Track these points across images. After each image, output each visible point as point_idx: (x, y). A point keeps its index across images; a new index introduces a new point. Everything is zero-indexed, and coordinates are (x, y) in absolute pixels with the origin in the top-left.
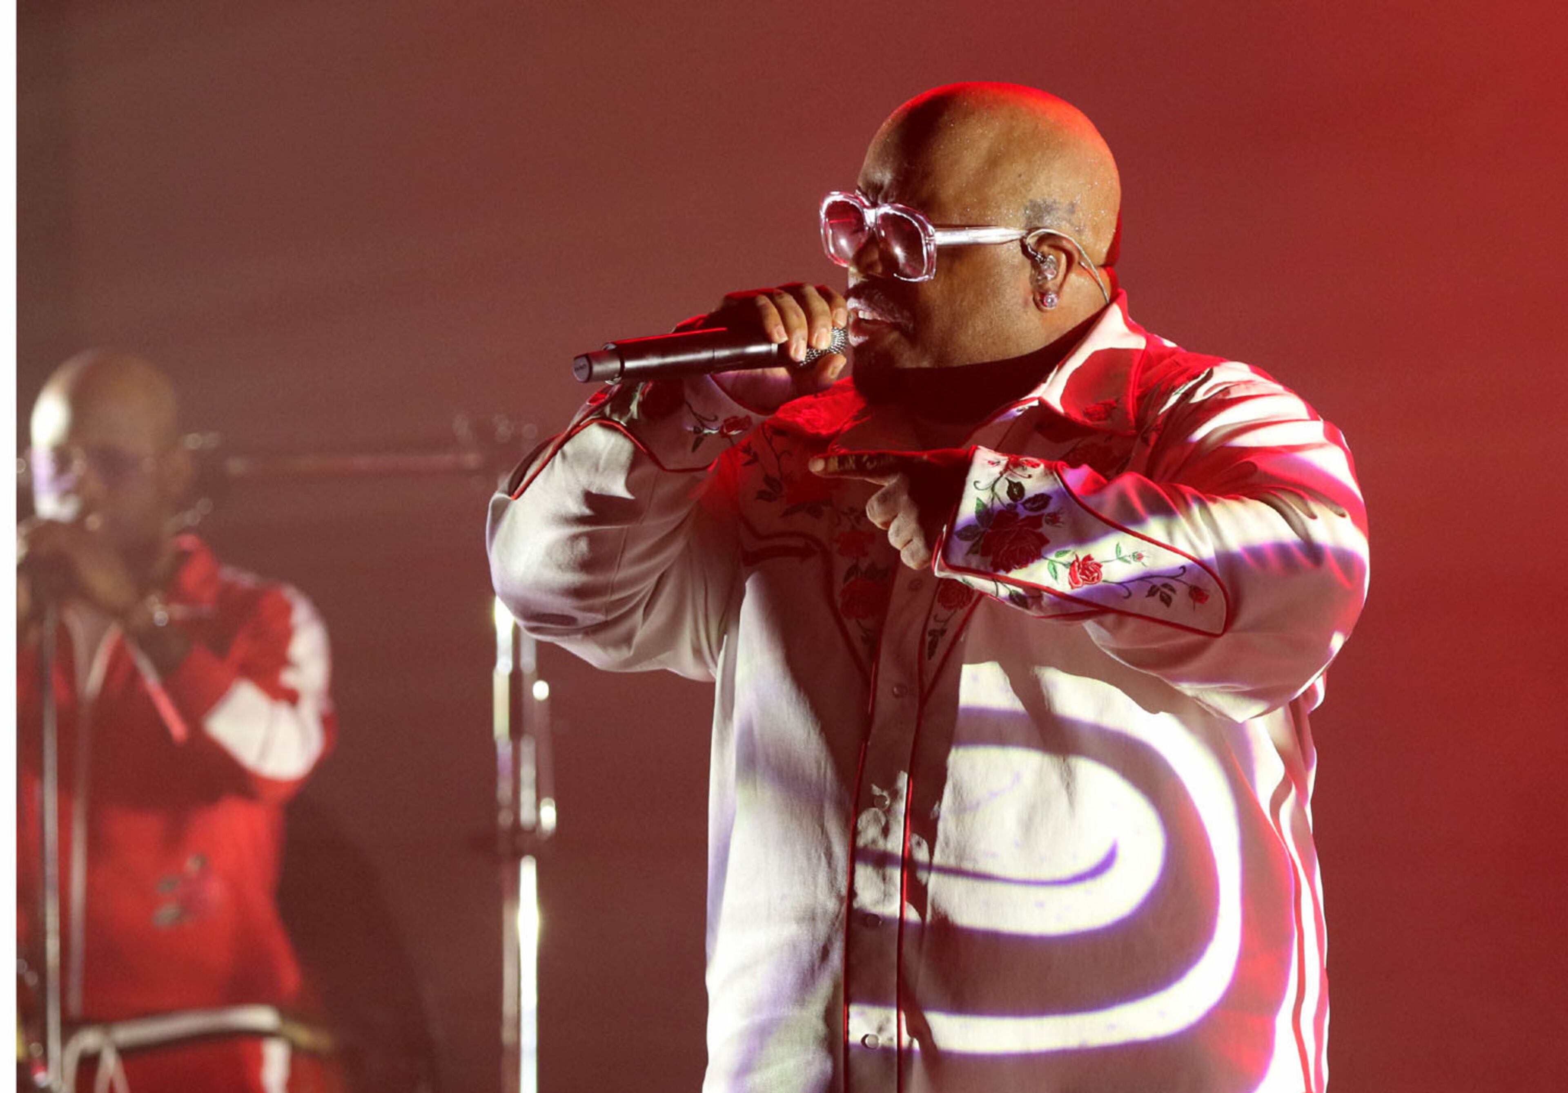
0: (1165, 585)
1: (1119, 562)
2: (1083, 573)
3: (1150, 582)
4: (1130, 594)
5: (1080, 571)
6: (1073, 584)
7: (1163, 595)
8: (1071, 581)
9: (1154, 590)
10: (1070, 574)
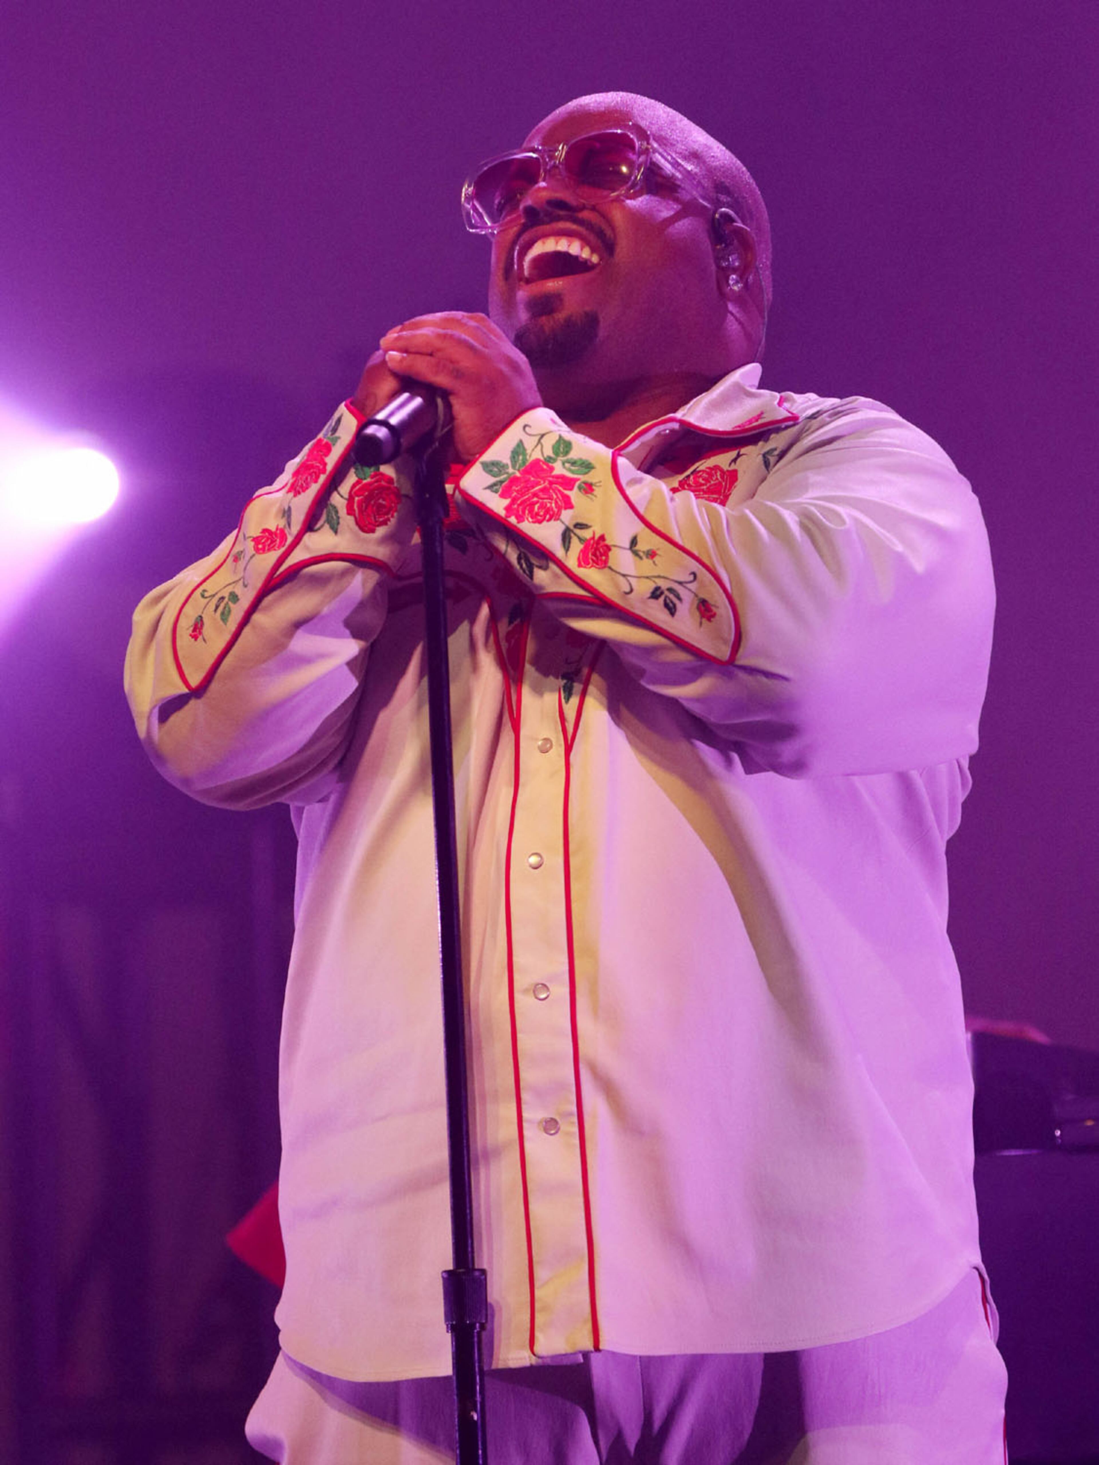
0: (670, 590)
1: (629, 553)
2: (594, 554)
3: (654, 582)
4: (632, 591)
5: (593, 550)
6: (582, 563)
7: (668, 601)
8: (581, 558)
9: (658, 593)
10: (582, 551)
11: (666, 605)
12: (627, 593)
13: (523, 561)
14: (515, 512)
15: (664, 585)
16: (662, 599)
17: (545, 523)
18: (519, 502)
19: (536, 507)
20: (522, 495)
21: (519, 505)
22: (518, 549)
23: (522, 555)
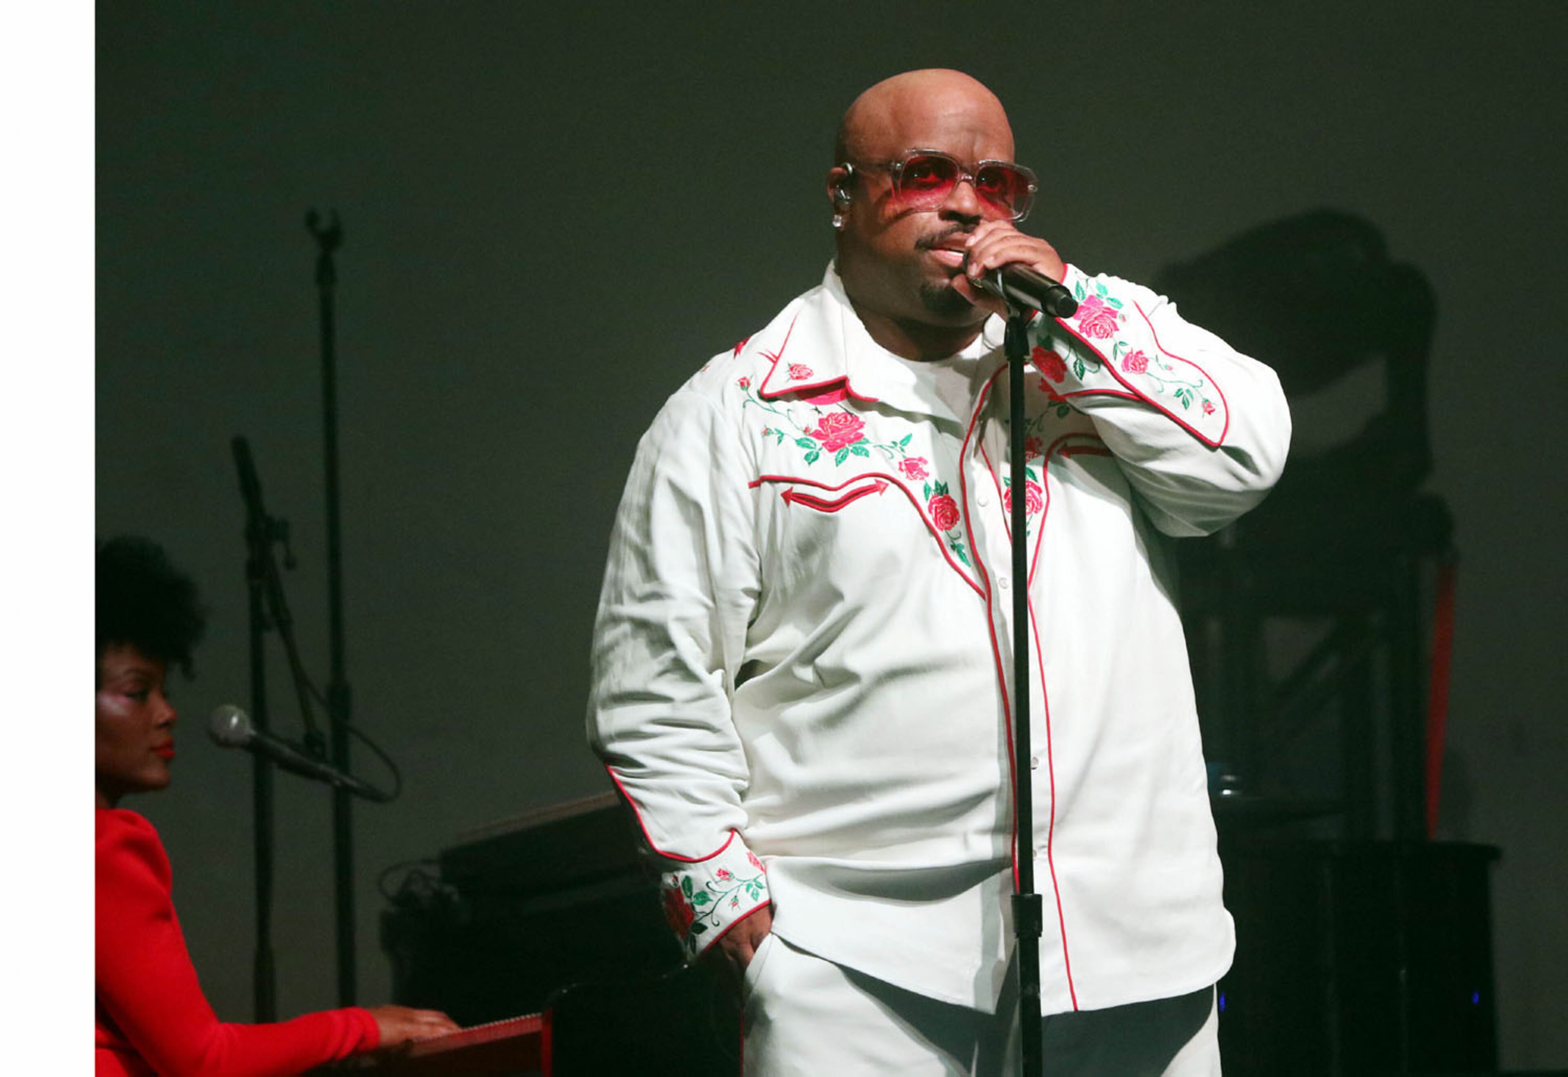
7: (1185, 399)
11: (1184, 403)
12: (1159, 392)
13: (1078, 366)
14: (1085, 330)
15: (1185, 388)
16: (1181, 397)
17: (1104, 339)
18: (1087, 323)
19: (1098, 327)
20: (1088, 318)
21: (1087, 325)
22: (1077, 356)
23: (1078, 362)
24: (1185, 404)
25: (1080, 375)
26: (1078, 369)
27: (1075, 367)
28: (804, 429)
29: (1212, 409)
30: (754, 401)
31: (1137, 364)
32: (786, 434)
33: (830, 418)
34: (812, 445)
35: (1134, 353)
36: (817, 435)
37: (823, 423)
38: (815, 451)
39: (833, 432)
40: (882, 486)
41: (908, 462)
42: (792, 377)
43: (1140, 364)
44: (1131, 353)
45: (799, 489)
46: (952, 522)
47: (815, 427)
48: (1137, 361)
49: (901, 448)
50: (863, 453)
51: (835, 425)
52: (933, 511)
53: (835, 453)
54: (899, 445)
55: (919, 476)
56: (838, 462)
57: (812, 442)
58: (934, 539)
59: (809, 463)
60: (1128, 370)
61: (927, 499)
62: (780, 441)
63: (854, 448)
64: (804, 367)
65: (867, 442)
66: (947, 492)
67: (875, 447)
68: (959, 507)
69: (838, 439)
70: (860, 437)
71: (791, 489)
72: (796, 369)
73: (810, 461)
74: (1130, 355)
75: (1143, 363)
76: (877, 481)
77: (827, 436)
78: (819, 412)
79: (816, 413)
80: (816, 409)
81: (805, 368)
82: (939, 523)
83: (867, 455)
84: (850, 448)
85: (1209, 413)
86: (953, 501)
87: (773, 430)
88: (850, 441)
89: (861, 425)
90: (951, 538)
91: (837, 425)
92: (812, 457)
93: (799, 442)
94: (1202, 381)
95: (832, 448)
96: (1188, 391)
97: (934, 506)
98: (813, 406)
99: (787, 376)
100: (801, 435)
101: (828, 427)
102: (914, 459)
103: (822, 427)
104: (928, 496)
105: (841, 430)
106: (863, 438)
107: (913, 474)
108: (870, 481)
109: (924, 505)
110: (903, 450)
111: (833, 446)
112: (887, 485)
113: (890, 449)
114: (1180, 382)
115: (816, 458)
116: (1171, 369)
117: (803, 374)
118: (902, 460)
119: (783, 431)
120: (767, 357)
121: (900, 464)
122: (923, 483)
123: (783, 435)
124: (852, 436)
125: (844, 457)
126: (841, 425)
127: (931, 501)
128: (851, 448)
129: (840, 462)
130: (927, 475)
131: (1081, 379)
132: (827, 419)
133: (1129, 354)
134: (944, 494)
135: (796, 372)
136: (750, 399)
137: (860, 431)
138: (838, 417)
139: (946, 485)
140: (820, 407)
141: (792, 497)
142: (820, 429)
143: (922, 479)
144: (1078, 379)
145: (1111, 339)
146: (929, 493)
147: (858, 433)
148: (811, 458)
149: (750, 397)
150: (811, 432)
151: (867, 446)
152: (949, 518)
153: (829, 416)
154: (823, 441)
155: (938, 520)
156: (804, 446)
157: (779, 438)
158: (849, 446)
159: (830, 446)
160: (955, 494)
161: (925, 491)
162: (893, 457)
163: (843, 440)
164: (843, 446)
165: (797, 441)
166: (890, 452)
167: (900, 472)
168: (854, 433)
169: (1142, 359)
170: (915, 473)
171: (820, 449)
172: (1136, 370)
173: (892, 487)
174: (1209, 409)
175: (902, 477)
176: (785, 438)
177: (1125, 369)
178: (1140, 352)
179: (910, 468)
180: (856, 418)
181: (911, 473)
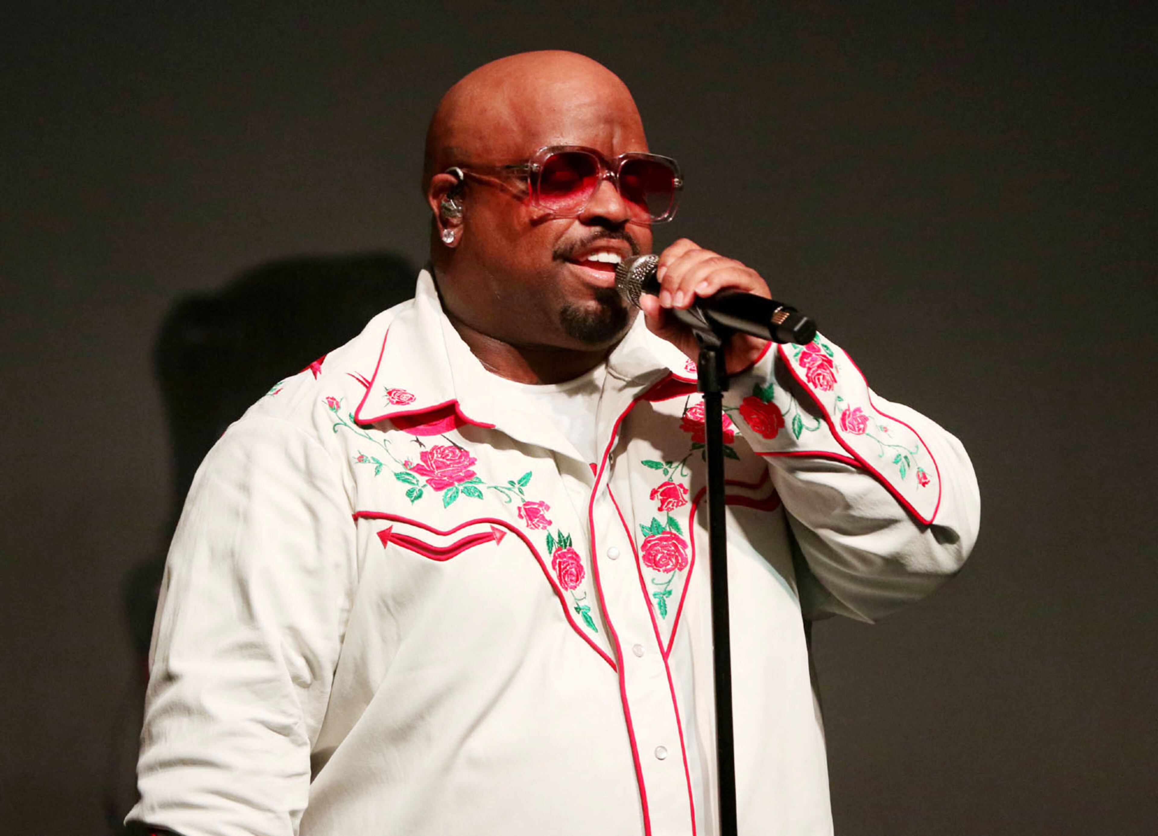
24: (902, 472)
25: (797, 433)
26: (796, 426)
27: (793, 424)
28: (404, 462)
29: (927, 481)
30: (346, 425)
31: (855, 423)
32: (384, 465)
33: (435, 452)
34: (414, 481)
35: (852, 409)
36: (419, 469)
37: (426, 457)
38: (418, 488)
39: (438, 468)
40: (498, 535)
41: (527, 507)
42: (392, 402)
43: (859, 424)
44: (849, 410)
45: (399, 528)
46: (577, 580)
47: (417, 460)
48: (856, 420)
49: (519, 489)
50: (476, 494)
51: (441, 460)
52: (557, 567)
53: (442, 493)
54: (517, 486)
55: (541, 525)
56: (447, 504)
57: (414, 477)
58: (557, 600)
59: (412, 501)
60: (846, 430)
61: (550, 553)
62: (377, 472)
63: (465, 488)
64: (403, 392)
65: (480, 482)
66: (571, 545)
67: (489, 487)
68: (585, 562)
69: (445, 476)
70: (471, 475)
71: (391, 528)
72: (395, 394)
73: (413, 498)
74: (848, 413)
75: (862, 423)
76: (493, 528)
77: (433, 472)
78: (421, 444)
79: (417, 444)
80: (417, 441)
81: (405, 392)
82: (563, 581)
83: (480, 496)
84: (460, 486)
85: (924, 484)
86: (577, 555)
87: (370, 458)
88: (460, 480)
89: (472, 462)
90: (576, 599)
91: (445, 460)
92: (415, 494)
93: (398, 476)
94: (917, 447)
95: (439, 486)
96: (906, 457)
97: (558, 561)
98: (414, 438)
99: (385, 400)
100: (401, 469)
101: (432, 462)
102: (534, 504)
103: (425, 462)
104: (552, 549)
105: (448, 466)
106: (475, 476)
107: (534, 523)
108: (485, 528)
109: (548, 560)
110: (521, 492)
111: (439, 484)
112: (503, 534)
113: (506, 491)
114: (898, 446)
115: (419, 496)
116: (886, 430)
117: (404, 398)
118: (521, 505)
119: (381, 461)
120: (358, 379)
121: (519, 508)
122: (545, 533)
123: (381, 464)
124: (462, 474)
125: (453, 498)
126: (447, 460)
127: (554, 555)
128: (461, 488)
129: (448, 504)
130: (550, 523)
131: (798, 438)
132: (431, 453)
133: (846, 410)
134: (568, 547)
135: (396, 397)
136: (340, 422)
137: (471, 468)
138: (444, 451)
139: (569, 536)
140: (421, 438)
141: (390, 538)
142: (423, 464)
143: (544, 528)
144: (795, 438)
145: (833, 392)
146: (552, 546)
147: (469, 471)
148: (414, 496)
149: (341, 420)
150: (412, 467)
151: (480, 487)
152: (574, 576)
153: (433, 449)
154: (427, 478)
155: (562, 578)
156: (405, 481)
157: (377, 467)
158: (459, 485)
159: (435, 483)
160: (580, 547)
161: (548, 542)
162: (510, 501)
163: (451, 477)
164: (452, 484)
165: (396, 474)
166: (507, 495)
167: (520, 520)
168: (464, 471)
169: (861, 416)
170: (536, 520)
171: (425, 486)
172: (854, 430)
173: (510, 536)
174: (923, 481)
175: (521, 525)
176: (384, 470)
177: (844, 430)
178: (858, 410)
179: (531, 514)
180: (465, 454)
181: (531, 520)
